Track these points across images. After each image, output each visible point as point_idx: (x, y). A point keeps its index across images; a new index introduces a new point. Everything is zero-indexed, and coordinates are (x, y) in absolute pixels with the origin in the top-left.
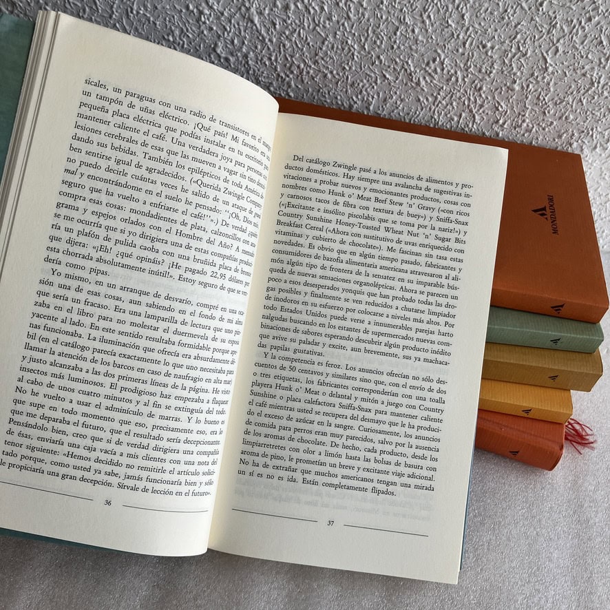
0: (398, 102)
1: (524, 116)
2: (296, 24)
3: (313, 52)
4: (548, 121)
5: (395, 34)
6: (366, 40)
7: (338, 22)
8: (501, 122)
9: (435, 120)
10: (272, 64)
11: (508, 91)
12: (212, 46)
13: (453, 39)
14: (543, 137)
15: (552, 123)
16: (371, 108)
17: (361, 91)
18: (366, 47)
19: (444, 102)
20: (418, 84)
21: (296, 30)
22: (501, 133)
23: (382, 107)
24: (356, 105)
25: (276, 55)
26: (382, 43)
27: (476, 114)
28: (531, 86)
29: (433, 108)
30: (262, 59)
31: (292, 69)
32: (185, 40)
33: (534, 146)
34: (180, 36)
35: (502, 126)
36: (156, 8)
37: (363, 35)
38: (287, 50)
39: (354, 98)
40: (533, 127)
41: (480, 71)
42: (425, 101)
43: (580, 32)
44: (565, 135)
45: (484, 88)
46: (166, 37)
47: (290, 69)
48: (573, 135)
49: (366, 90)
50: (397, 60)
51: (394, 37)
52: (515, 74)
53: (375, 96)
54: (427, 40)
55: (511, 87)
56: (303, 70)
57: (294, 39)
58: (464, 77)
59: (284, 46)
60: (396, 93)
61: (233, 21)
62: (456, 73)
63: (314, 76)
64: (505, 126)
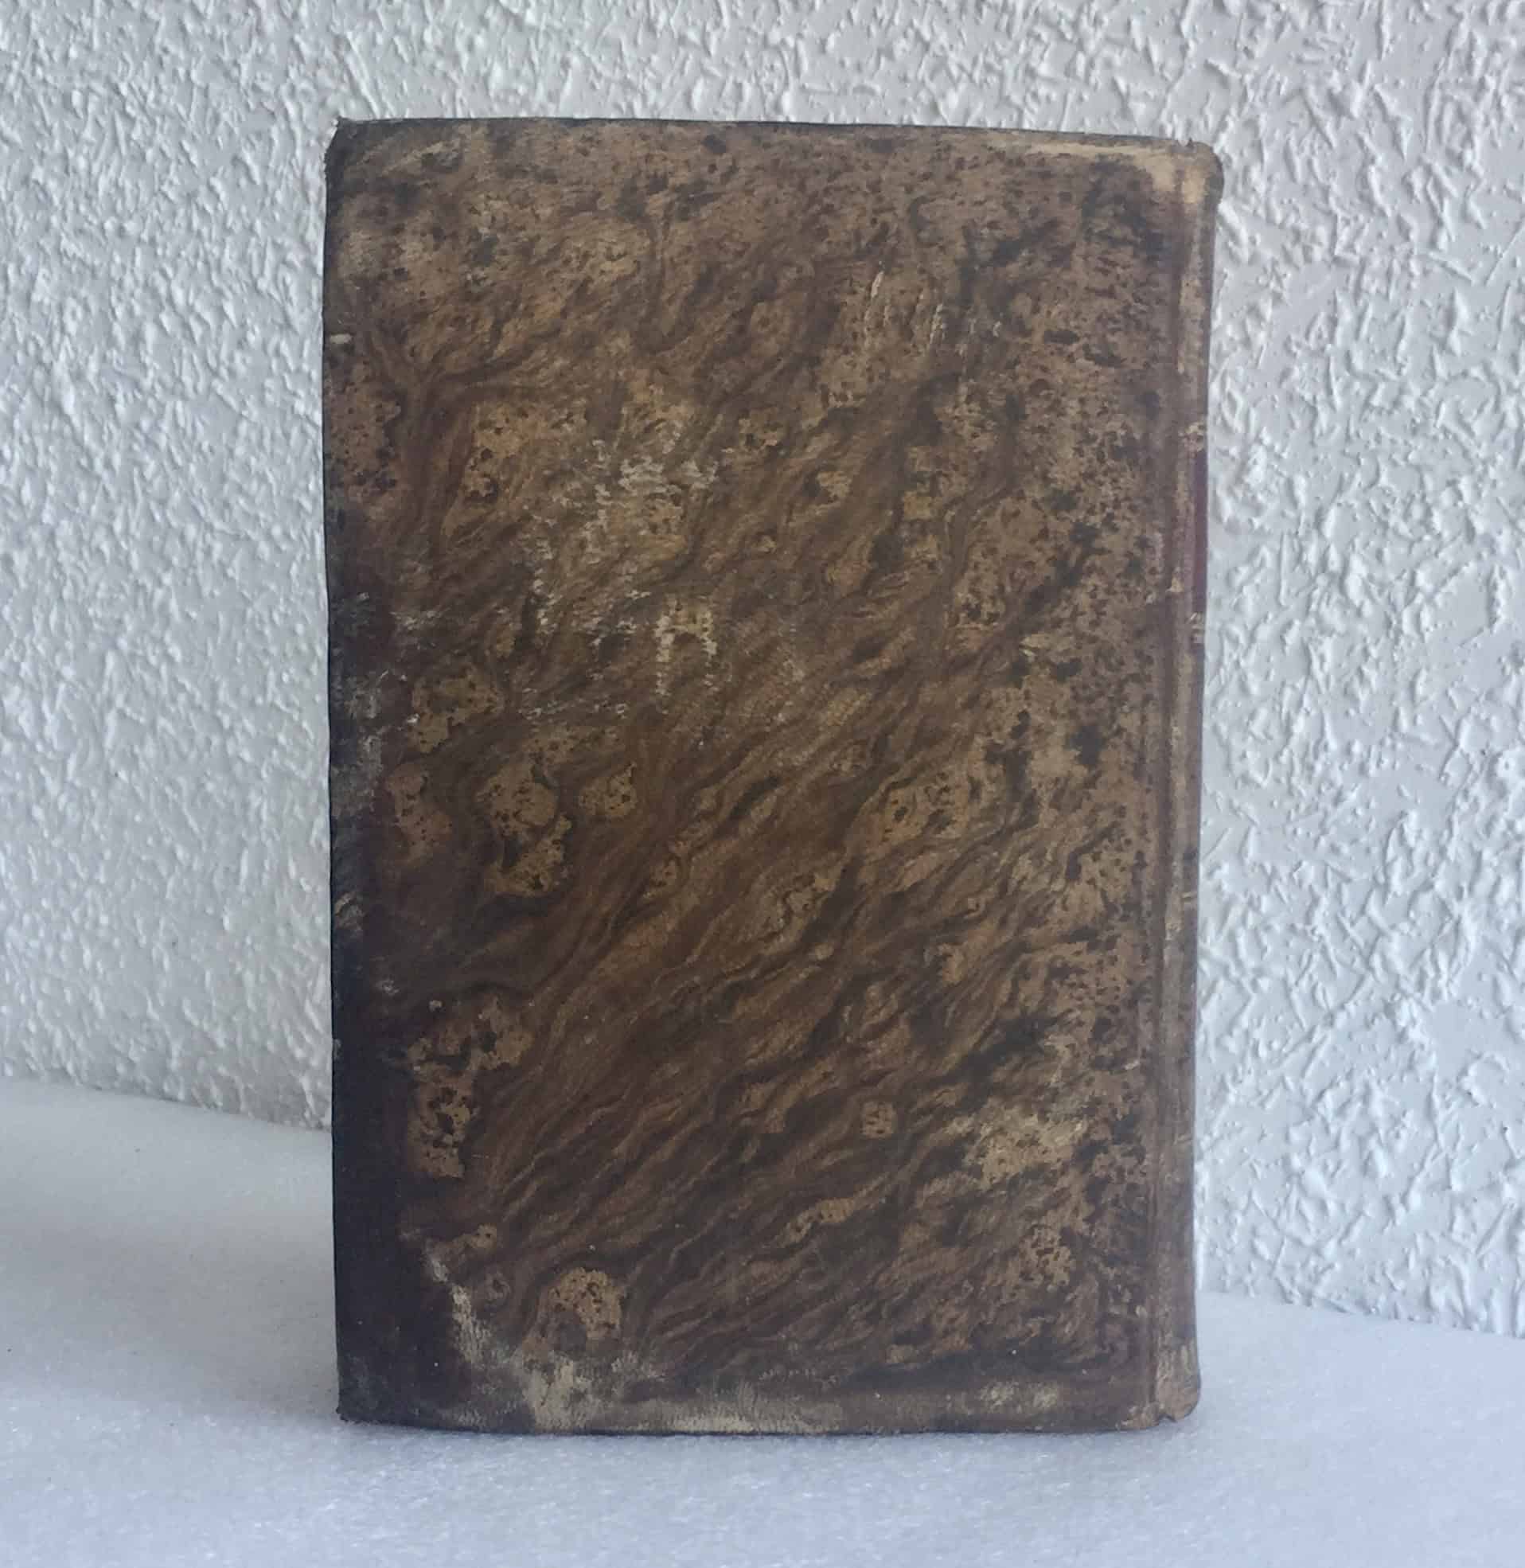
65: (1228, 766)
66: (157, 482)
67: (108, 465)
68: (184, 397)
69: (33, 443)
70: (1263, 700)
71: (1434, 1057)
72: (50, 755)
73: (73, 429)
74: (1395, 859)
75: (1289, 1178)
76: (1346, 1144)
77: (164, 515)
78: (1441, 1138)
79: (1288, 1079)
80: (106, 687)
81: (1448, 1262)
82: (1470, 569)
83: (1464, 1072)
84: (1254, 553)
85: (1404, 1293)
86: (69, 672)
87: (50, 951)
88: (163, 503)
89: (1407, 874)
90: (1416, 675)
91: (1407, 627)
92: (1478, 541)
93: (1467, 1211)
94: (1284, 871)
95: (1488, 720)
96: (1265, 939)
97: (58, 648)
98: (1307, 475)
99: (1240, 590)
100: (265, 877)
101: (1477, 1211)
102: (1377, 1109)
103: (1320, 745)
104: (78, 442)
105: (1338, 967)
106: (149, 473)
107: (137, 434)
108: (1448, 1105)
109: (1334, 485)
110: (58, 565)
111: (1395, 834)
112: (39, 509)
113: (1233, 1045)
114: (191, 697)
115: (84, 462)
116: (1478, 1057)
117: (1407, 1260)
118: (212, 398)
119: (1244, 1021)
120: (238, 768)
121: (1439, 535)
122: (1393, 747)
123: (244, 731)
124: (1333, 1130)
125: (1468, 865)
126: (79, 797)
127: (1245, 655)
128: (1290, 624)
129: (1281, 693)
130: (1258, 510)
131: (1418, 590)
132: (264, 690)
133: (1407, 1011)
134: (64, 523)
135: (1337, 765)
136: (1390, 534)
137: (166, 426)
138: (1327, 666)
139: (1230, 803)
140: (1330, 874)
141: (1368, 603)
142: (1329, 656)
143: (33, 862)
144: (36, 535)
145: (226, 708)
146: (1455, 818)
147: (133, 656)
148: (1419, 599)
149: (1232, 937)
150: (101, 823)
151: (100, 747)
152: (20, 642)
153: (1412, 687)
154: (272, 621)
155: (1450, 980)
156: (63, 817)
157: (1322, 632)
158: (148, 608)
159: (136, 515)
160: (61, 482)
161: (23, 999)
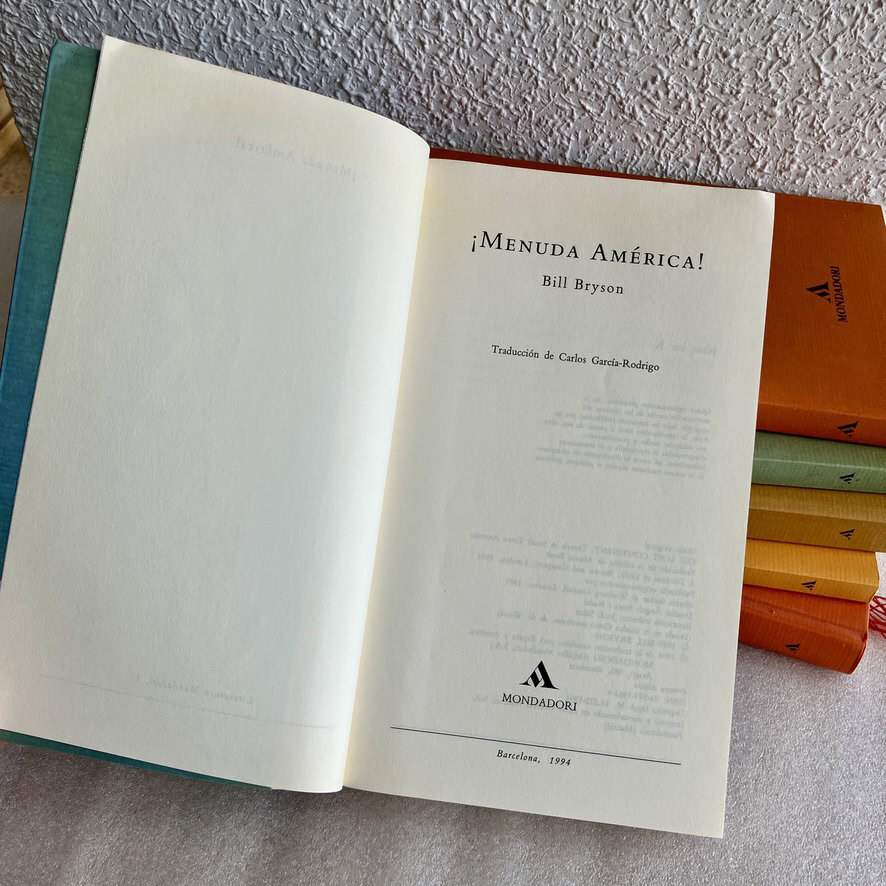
0: (607, 145)
1: (792, 153)
2: (453, 41)
3: (479, 80)
4: (829, 159)
5: (595, 46)
6: (554, 57)
7: (512, 34)
8: (759, 164)
9: (662, 168)
10: (423, 100)
11: (765, 119)
12: (338, 80)
13: (679, 48)
14: (823, 184)
15: (835, 162)
16: (568, 155)
17: (552, 132)
18: (554, 67)
19: (672, 140)
20: (633, 116)
21: (452, 50)
22: (760, 180)
23: (584, 152)
24: (546, 152)
25: (428, 87)
26: (576, 60)
27: (721, 156)
28: (799, 109)
29: (657, 149)
30: (408, 94)
31: (452, 105)
32: (299, 74)
33: (811, 197)
34: (292, 69)
35: (760, 170)
36: (259, 33)
37: (549, 51)
38: (443, 79)
39: (542, 142)
40: (808, 169)
41: (722, 92)
42: (645, 140)
43: (867, 23)
44: (856, 178)
45: (730, 117)
46: (273, 72)
47: (448, 106)
48: (869, 177)
49: (558, 130)
50: (600, 83)
51: (594, 50)
52: (774, 93)
53: (572, 138)
54: (642, 52)
55: (770, 113)
56: (466, 106)
57: (451, 63)
58: (700, 101)
59: (438, 74)
60: (602, 131)
61: (364, 43)
62: (687, 96)
63: (483, 113)
64: (766, 170)
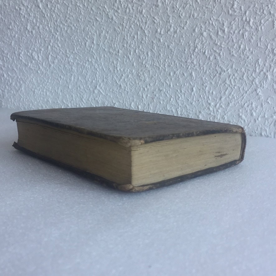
65: (230, 53)
66: (55, 18)
67: (47, 15)
68: (59, 4)
69: (35, 13)
70: (236, 43)
71: (263, 97)
72: (40, 63)
73: (41, 10)
74: (257, 67)
75: (239, 117)
76: (248, 111)
77: (57, 23)
78: (264, 110)
79: (239, 102)
80: (49, 52)
81: (264, 128)
82: (270, 20)
83: (268, 99)
84: (235, 19)
85: (257, 133)
86: (43, 49)
87: (42, 93)
88: (56, 21)
89: (259, 69)
90: (261, 37)
91: (260, 29)
92: (271, 15)
93: (268, 120)
94: (239, 70)
95: (273, 44)
96: (236, 80)
97: (41, 45)
98: (243, 6)
99: (232, 25)
100: (76, 80)
101: (269, 120)
102: (254, 105)
103: (245, 49)
104: (42, 12)
105: (248, 84)
106: (54, 16)
107: (52, 10)
108: (265, 104)
109: (248, 7)
110: (40, 32)
111: (257, 63)
112: (36, 23)
113: (230, 97)
114: (62, 52)
115: (43, 15)
116: (270, 97)
117: (258, 129)
118: (64, 4)
119: (232, 93)
120: (70, 63)
121: (265, 14)
122: (257, 49)
123: (71, 57)
124: (246, 109)
125: (269, 67)
126: (45, 69)
127: (233, 35)
128: (240, 30)
129: (239, 41)
130: (235, 12)
131: (262, 23)
132: (74, 50)
133: (259, 90)
134: (41, 25)
135: (248, 52)
136: (257, 14)
137: (56, 9)
138: (246, 37)
139: (230, 60)
140: (246, 70)
141: (253, 26)
142: (247, 35)
143: (39, 79)
144: (36, 28)
145: (68, 54)
146: (267, 60)
147: (53, 46)
148: (262, 25)
149: (230, 80)
150: (49, 73)
151: (48, 61)
152: (35, 45)
153: (260, 39)
154: (75, 40)
155: (266, 85)
156: (43, 72)
157: (246, 31)
158: (55, 38)
159: (52, 24)
160: (40, 19)
161: (38, 101)
